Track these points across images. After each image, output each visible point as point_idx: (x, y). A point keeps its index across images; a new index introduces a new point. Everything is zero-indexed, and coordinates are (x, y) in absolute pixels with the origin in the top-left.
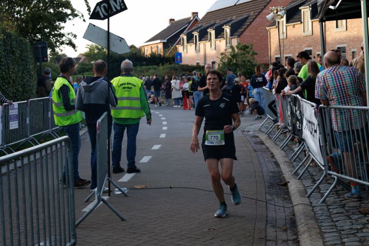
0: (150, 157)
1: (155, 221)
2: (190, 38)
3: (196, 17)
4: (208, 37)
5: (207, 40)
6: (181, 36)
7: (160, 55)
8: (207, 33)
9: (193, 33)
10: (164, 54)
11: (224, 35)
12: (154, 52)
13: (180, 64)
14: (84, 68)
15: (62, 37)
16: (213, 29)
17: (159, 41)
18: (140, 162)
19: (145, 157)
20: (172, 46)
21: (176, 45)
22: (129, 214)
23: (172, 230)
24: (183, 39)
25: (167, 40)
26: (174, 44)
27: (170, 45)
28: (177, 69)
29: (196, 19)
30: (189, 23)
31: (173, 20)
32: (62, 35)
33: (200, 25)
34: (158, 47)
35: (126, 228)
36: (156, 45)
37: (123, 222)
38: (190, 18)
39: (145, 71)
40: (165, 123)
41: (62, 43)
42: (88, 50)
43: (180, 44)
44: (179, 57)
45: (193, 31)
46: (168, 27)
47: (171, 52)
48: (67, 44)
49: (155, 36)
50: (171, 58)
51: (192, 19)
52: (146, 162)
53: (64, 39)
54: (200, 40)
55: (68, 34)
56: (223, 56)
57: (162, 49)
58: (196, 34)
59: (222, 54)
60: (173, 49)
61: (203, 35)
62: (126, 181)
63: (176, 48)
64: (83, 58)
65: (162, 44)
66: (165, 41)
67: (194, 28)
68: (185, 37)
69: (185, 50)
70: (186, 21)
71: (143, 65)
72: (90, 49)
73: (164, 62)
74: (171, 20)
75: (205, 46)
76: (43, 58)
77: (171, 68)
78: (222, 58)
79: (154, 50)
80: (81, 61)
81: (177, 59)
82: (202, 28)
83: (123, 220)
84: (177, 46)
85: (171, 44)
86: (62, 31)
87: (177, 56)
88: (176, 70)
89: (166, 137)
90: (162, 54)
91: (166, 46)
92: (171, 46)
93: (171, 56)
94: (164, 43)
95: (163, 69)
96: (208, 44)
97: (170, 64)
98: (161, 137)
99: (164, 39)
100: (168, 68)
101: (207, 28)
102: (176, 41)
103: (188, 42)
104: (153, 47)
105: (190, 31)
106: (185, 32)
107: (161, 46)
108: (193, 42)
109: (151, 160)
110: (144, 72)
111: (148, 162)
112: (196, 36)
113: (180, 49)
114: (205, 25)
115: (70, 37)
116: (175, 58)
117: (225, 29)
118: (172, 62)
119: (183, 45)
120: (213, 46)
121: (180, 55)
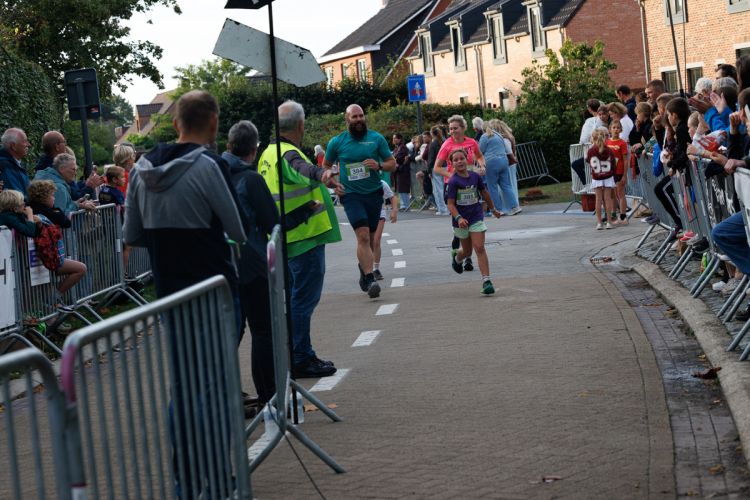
0: (377, 333)
1: (414, 470)
4: (486, 31)
5: (484, 39)
6: (417, 32)
7: (367, 85)
8: (482, 20)
9: (447, 24)
10: (375, 81)
11: (526, 22)
12: (351, 78)
13: (422, 102)
15: (125, 56)
16: (499, 11)
17: (360, 49)
18: (354, 345)
19: (363, 333)
20: (395, 60)
21: (407, 55)
22: (351, 459)
23: (457, 487)
24: (422, 39)
25: (381, 45)
26: (400, 53)
27: (389, 56)
28: (413, 117)
32: (123, 50)
34: (360, 66)
35: (351, 488)
36: (353, 60)
37: (340, 476)
39: (331, 127)
40: (397, 252)
41: (126, 69)
42: (179, 82)
43: (415, 54)
44: (417, 86)
45: (446, 19)
46: (382, 12)
47: (392, 74)
48: (138, 71)
49: (349, 37)
50: (395, 89)
52: (368, 344)
53: (129, 58)
54: (465, 41)
55: (141, 47)
56: (529, 76)
57: (370, 70)
58: (454, 24)
59: (526, 72)
60: (397, 67)
61: (474, 27)
62: (330, 389)
63: (406, 66)
64: (168, 103)
65: (368, 56)
66: (377, 48)
67: (447, 11)
68: (427, 36)
69: (430, 69)
71: (326, 113)
72: (183, 80)
73: (378, 100)
75: (479, 54)
76: (89, 109)
77: (397, 116)
78: (528, 83)
79: (349, 73)
81: (414, 92)
82: (469, 8)
83: (338, 471)
84: (408, 58)
85: (393, 55)
86: (124, 40)
87: (413, 83)
88: (409, 118)
89: (406, 285)
90: (370, 81)
91: (378, 59)
92: (391, 61)
93: (393, 86)
94: (373, 53)
95: (377, 120)
96: (487, 49)
97: (394, 104)
98: (393, 285)
99: (374, 44)
100: (388, 115)
101: (483, 8)
102: (404, 47)
103: (435, 47)
104: (345, 65)
105: (439, 17)
106: (424, 23)
107: (366, 62)
108: (449, 47)
109: (379, 339)
110: (328, 130)
111: (371, 345)
112: (455, 31)
113: (417, 66)
115: (144, 52)
116: (408, 90)
117: (528, 7)
118: (398, 100)
119: (423, 55)
120: (500, 55)
121: (421, 80)
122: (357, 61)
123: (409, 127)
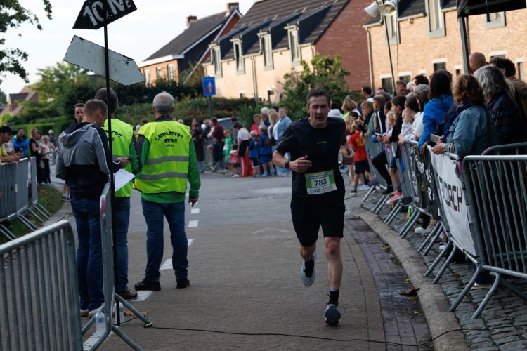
2: (226, 49)
3: (236, 11)
4: (259, 47)
5: (257, 52)
6: (210, 46)
7: (174, 83)
8: (257, 39)
9: (231, 41)
10: (180, 80)
11: (287, 41)
12: (163, 77)
13: (213, 96)
14: (36, 111)
16: (268, 32)
17: (170, 57)
19: (167, 261)
20: (194, 65)
21: (203, 62)
24: (214, 51)
25: (185, 55)
26: (198, 60)
27: (190, 63)
28: (207, 106)
29: (236, 16)
30: (224, 23)
31: (195, 18)
33: (243, 26)
34: (169, 68)
36: (165, 65)
38: (225, 13)
39: (148, 112)
41: (2, 68)
42: (40, 78)
43: (209, 61)
44: (210, 84)
45: (231, 37)
46: (186, 32)
47: (192, 75)
48: (10, 70)
49: (162, 48)
50: (194, 86)
51: (227, 15)
53: (5, 60)
54: (244, 53)
55: (13, 53)
56: (289, 79)
57: (177, 72)
58: (237, 41)
59: (287, 76)
60: (196, 70)
61: (250, 43)
62: (143, 300)
63: (202, 70)
64: (32, 93)
65: (176, 62)
66: (182, 56)
67: (232, 31)
68: (218, 49)
69: (219, 72)
70: (219, 19)
71: (144, 102)
72: (44, 76)
73: (182, 94)
74: (191, 18)
75: (254, 62)
77: (195, 106)
78: (288, 84)
79: (162, 74)
80: (28, 99)
81: (207, 89)
82: (247, 30)
84: (204, 65)
85: (193, 62)
87: (207, 83)
88: (203, 107)
89: (199, 226)
90: (177, 80)
91: (182, 65)
92: (191, 66)
93: (193, 84)
94: (179, 60)
95: (181, 107)
96: (260, 59)
97: (193, 97)
98: (190, 226)
99: (180, 54)
100: (189, 105)
101: (257, 30)
102: (201, 56)
103: (223, 57)
104: (159, 68)
105: (226, 36)
106: (215, 40)
107: (174, 66)
108: (233, 57)
110: (146, 114)
112: (237, 46)
113: (210, 70)
114: (252, 26)
115: (16, 57)
116: (204, 87)
117: (289, 31)
118: (196, 94)
119: (214, 62)
120: (269, 63)
121: (212, 80)
122: (167, 66)
123: (204, 113)
